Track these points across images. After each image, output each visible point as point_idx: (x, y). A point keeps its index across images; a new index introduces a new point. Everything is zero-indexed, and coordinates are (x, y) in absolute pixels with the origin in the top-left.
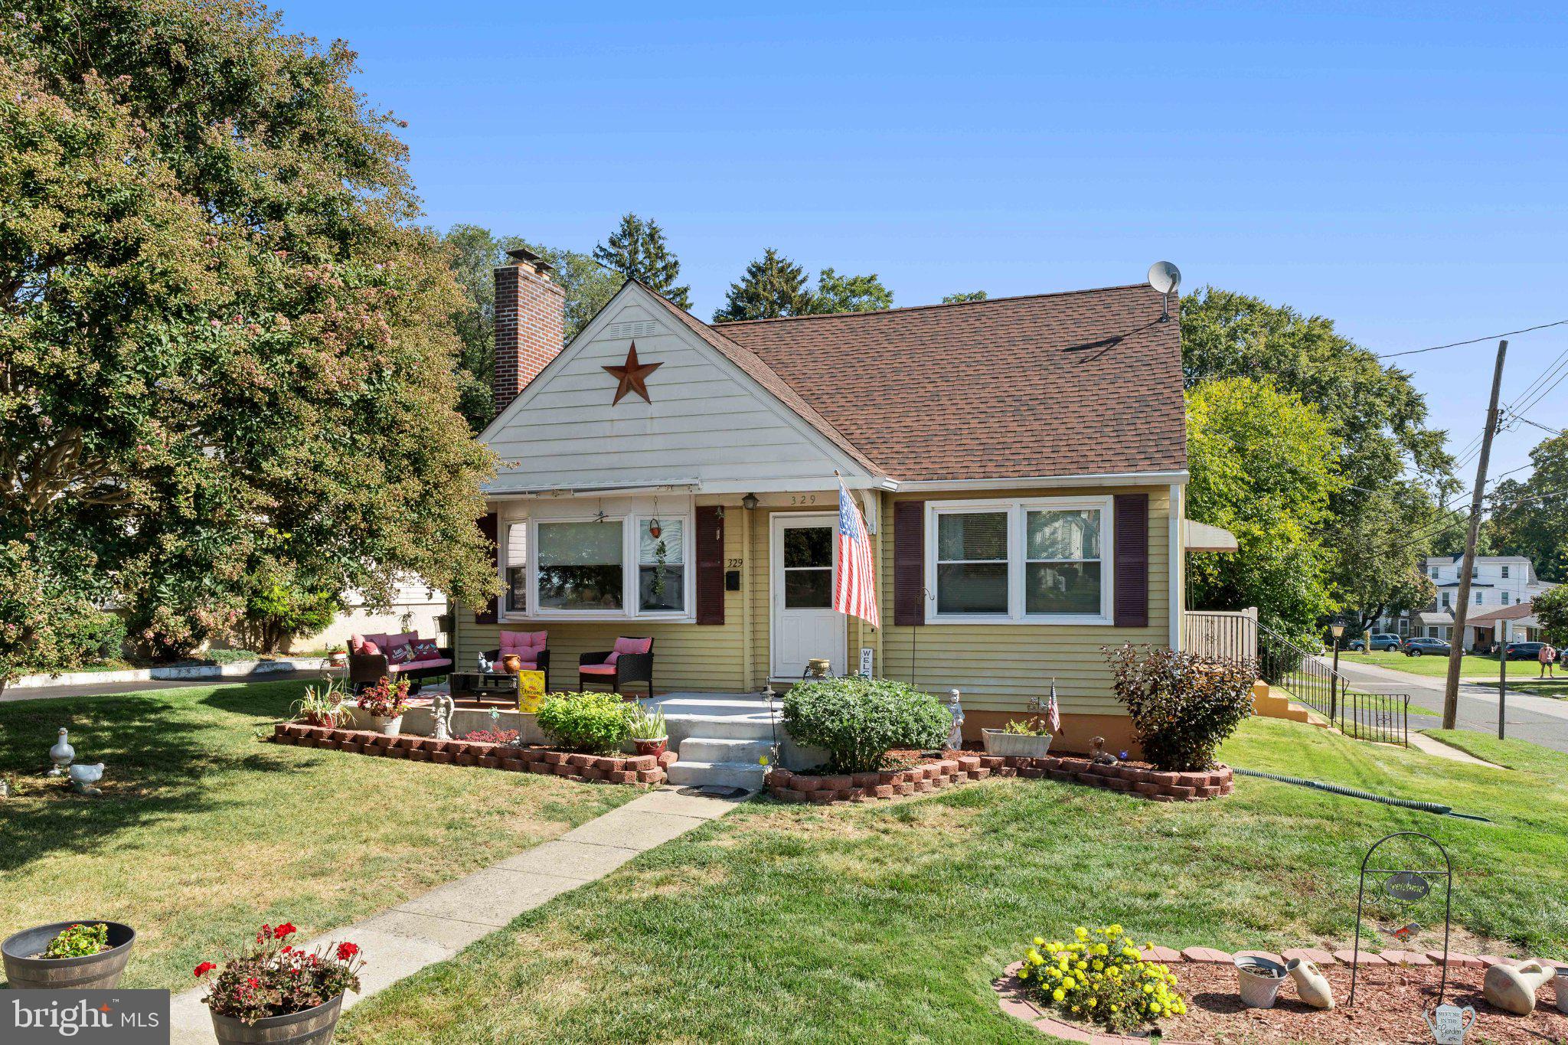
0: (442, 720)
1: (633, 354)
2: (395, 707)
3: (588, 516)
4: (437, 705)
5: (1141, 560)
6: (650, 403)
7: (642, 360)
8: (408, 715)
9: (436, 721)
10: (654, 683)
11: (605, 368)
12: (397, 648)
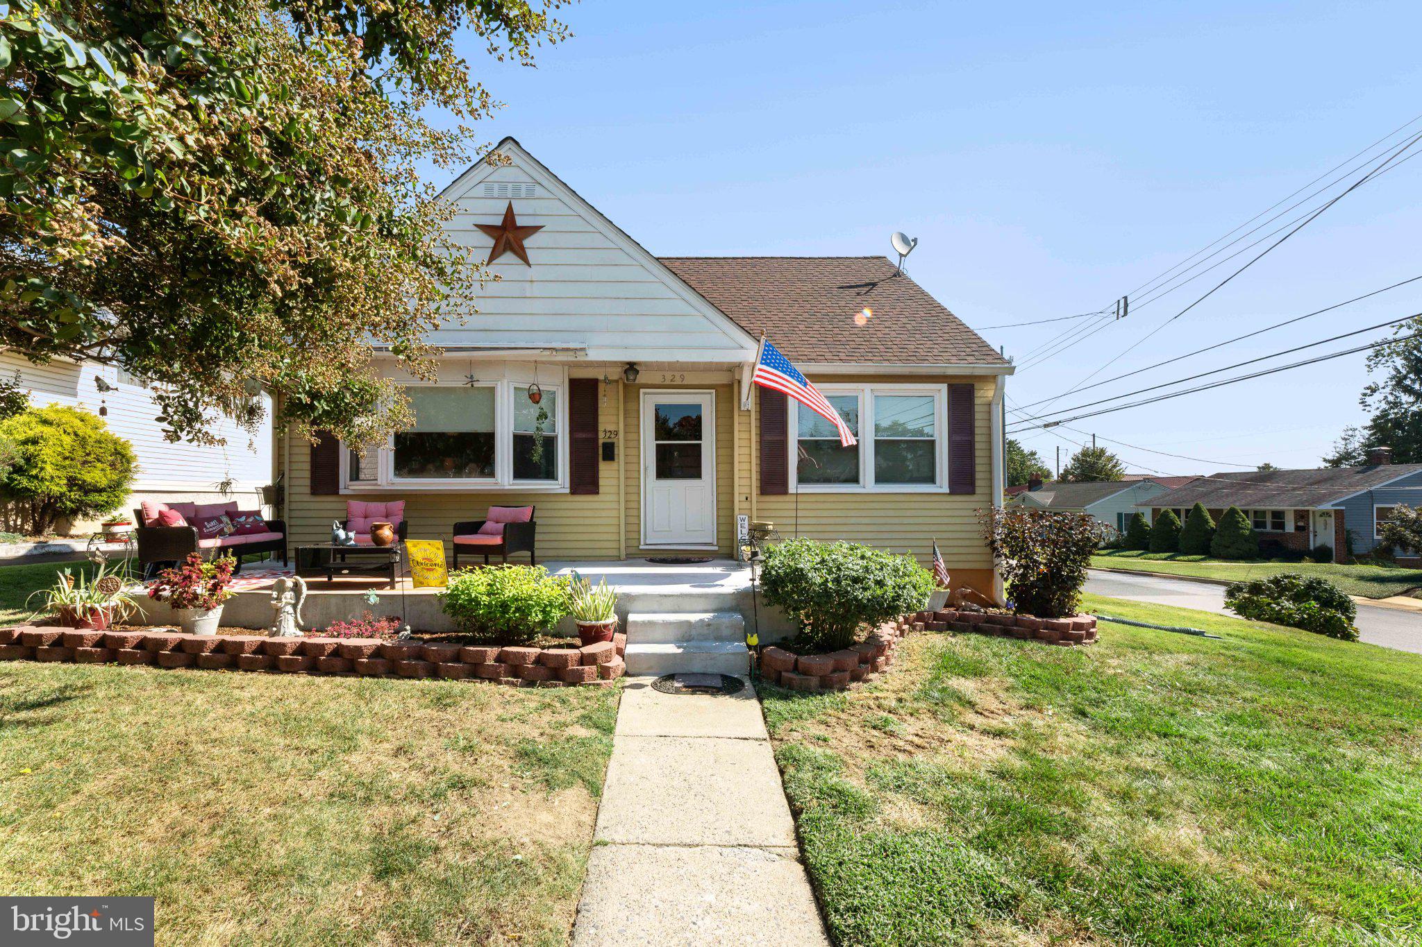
0: (289, 609)
1: (510, 214)
2: (212, 595)
3: (456, 381)
4: (281, 588)
5: (970, 438)
6: (529, 265)
7: (520, 222)
8: (232, 604)
9: (278, 611)
10: (537, 553)
11: (477, 226)
12: (209, 520)
